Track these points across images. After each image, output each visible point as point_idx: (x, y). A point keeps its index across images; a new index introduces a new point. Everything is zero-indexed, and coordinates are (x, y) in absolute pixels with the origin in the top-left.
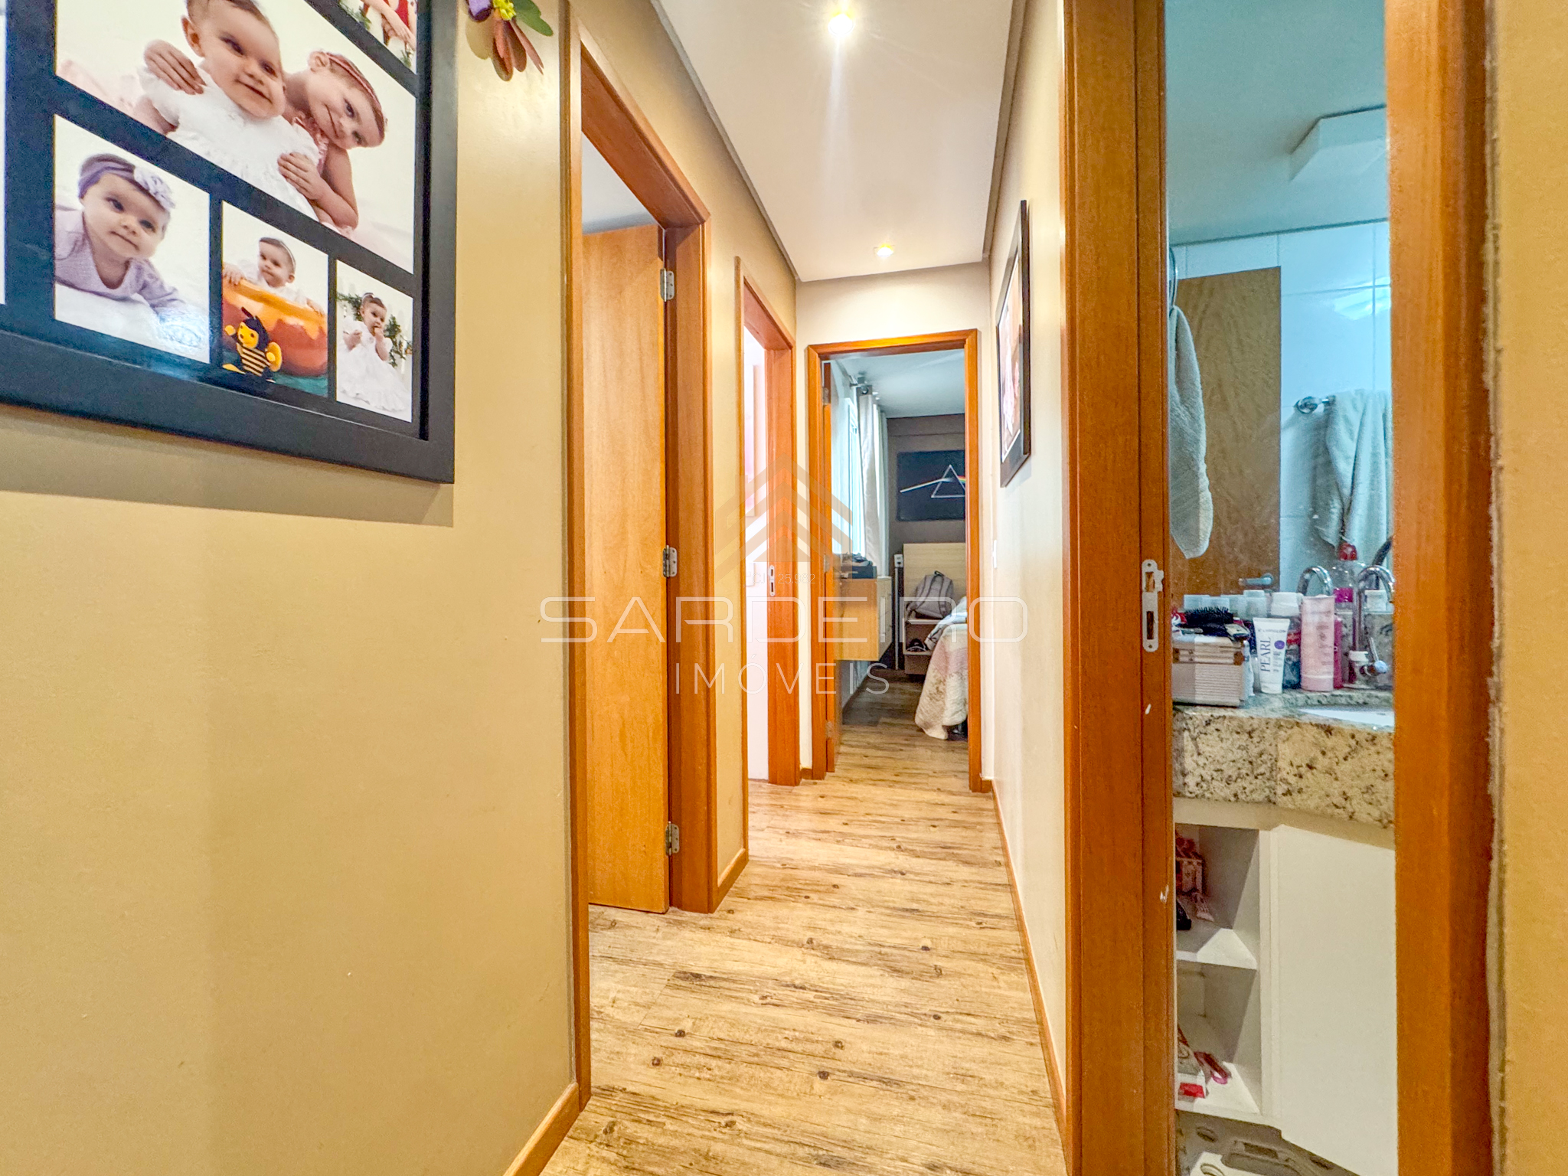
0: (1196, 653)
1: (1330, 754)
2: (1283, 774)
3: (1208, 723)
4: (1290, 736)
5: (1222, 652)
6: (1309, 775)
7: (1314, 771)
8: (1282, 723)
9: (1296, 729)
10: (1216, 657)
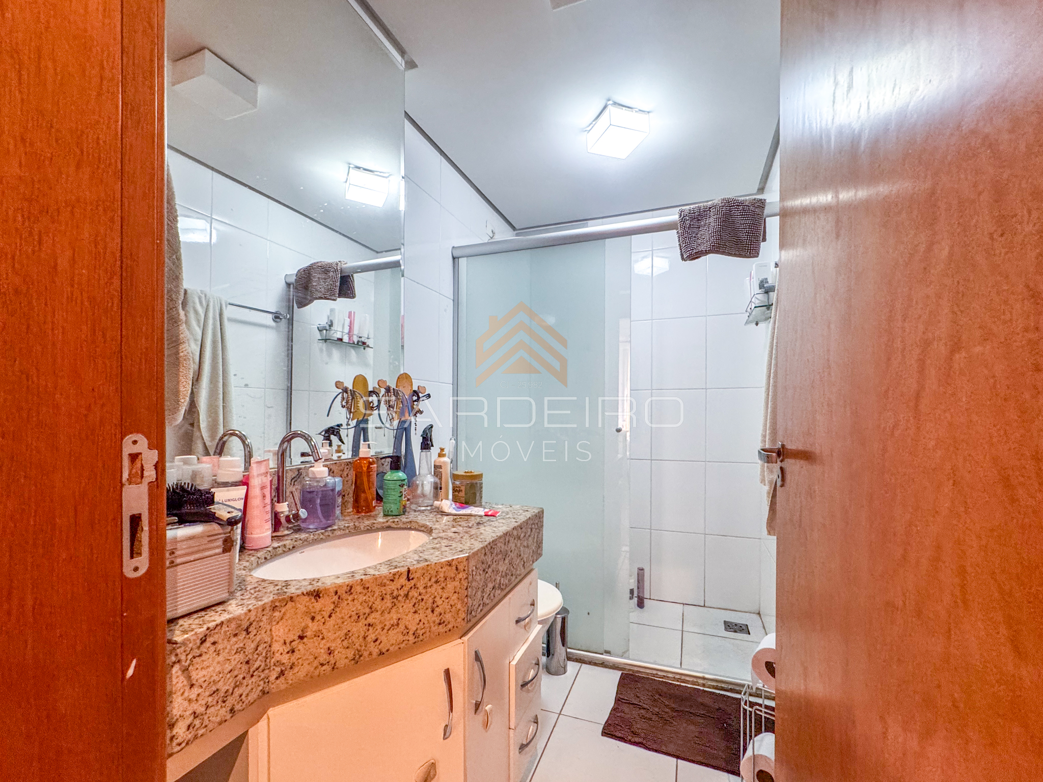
0: (178, 553)
1: (318, 617)
2: (278, 656)
3: (203, 641)
4: (284, 614)
5: (210, 541)
6: (301, 647)
7: (305, 640)
8: (277, 604)
9: (290, 604)
10: (204, 550)
